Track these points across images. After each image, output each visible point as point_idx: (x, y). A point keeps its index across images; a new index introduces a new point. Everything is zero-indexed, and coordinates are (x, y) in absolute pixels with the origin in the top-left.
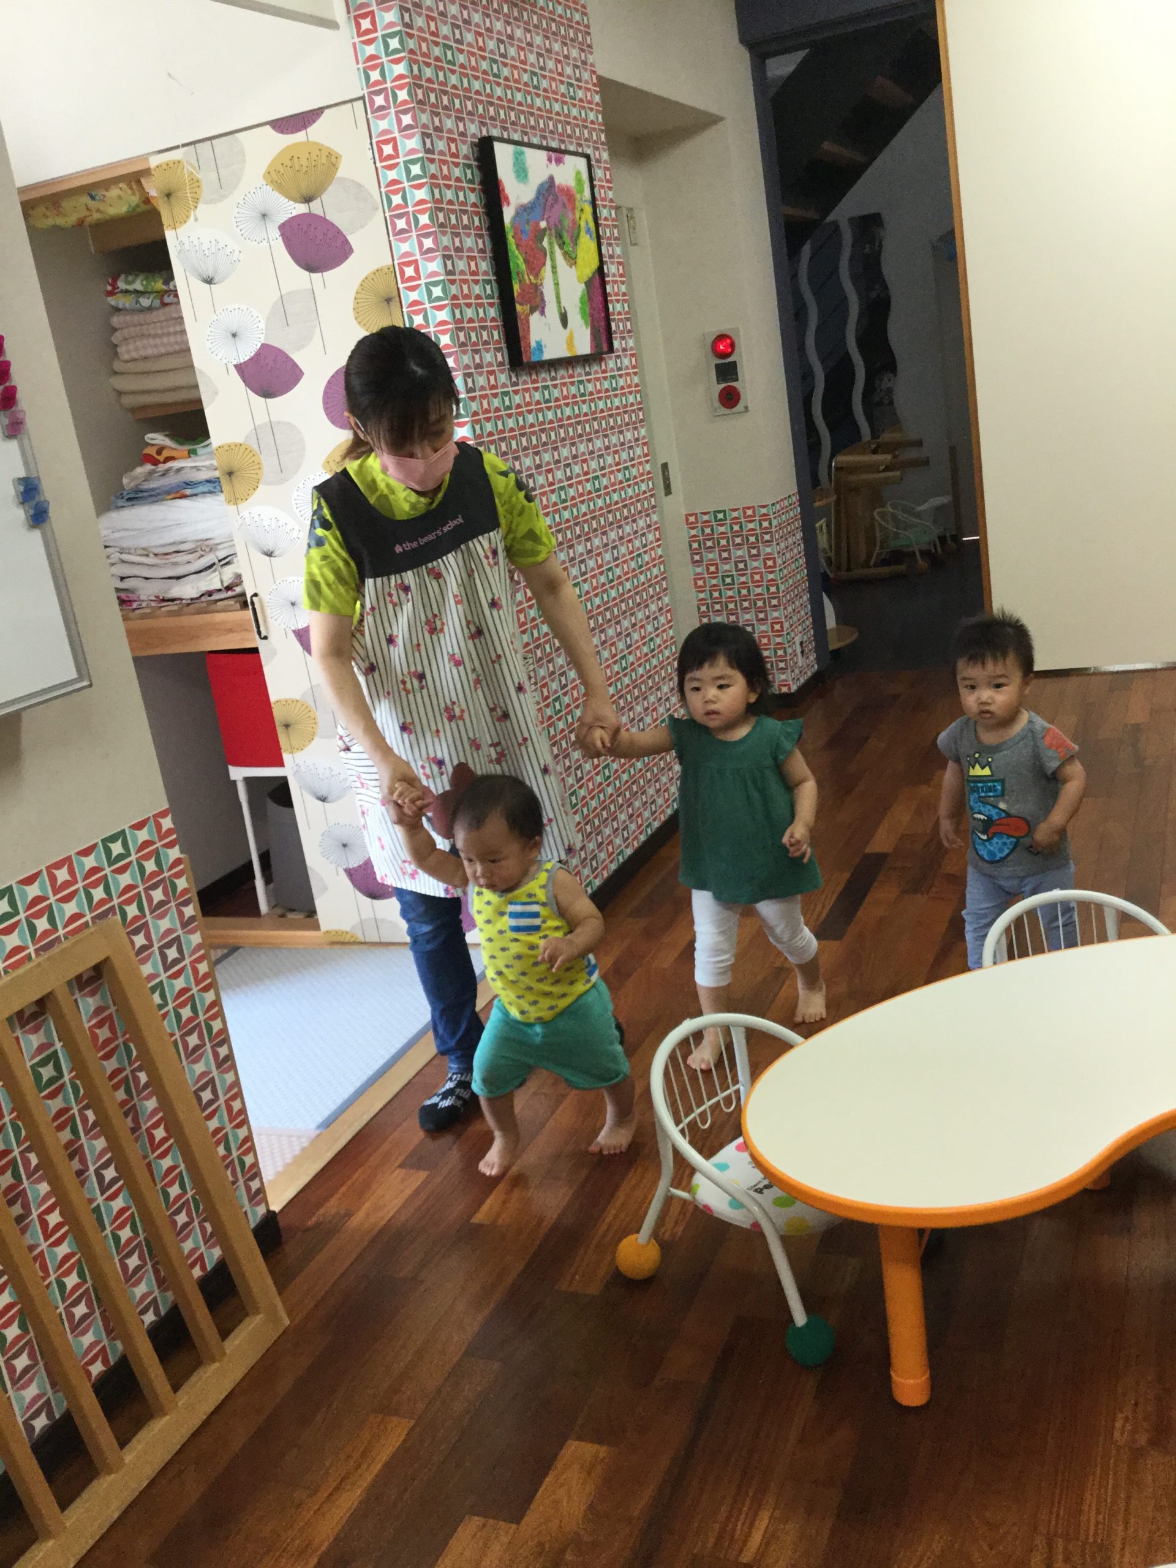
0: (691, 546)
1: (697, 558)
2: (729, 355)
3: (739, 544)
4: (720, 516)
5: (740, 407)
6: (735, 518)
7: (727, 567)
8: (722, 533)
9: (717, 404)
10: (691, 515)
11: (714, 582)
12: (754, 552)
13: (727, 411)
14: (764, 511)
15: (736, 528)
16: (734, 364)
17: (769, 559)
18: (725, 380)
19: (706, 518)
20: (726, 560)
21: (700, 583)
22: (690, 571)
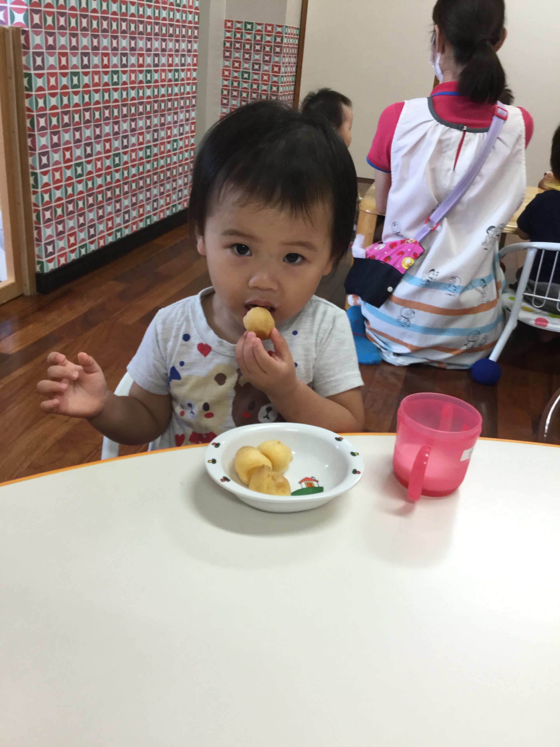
0: (225, 44)
1: (227, 54)
3: (258, 50)
4: (249, 26)
6: (259, 30)
7: (246, 66)
8: (248, 40)
10: (229, 21)
11: (236, 74)
12: (267, 58)
14: (279, 29)
15: (258, 38)
17: (276, 66)
19: (239, 25)
20: (247, 60)
21: (226, 73)
22: (221, 63)
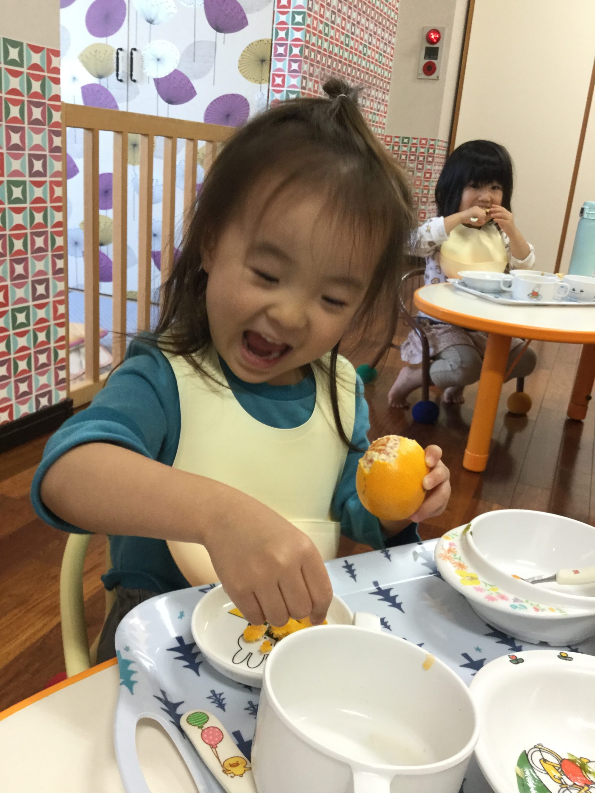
2: (434, 43)
3: (412, 160)
4: (406, 141)
5: (434, 76)
6: (414, 144)
8: (404, 151)
9: (421, 71)
10: (389, 136)
12: (420, 166)
13: (426, 77)
15: (413, 150)
16: (437, 49)
17: (428, 173)
18: (430, 58)
19: (397, 140)
